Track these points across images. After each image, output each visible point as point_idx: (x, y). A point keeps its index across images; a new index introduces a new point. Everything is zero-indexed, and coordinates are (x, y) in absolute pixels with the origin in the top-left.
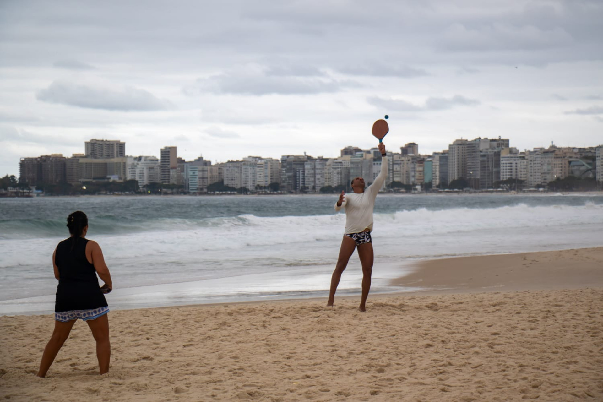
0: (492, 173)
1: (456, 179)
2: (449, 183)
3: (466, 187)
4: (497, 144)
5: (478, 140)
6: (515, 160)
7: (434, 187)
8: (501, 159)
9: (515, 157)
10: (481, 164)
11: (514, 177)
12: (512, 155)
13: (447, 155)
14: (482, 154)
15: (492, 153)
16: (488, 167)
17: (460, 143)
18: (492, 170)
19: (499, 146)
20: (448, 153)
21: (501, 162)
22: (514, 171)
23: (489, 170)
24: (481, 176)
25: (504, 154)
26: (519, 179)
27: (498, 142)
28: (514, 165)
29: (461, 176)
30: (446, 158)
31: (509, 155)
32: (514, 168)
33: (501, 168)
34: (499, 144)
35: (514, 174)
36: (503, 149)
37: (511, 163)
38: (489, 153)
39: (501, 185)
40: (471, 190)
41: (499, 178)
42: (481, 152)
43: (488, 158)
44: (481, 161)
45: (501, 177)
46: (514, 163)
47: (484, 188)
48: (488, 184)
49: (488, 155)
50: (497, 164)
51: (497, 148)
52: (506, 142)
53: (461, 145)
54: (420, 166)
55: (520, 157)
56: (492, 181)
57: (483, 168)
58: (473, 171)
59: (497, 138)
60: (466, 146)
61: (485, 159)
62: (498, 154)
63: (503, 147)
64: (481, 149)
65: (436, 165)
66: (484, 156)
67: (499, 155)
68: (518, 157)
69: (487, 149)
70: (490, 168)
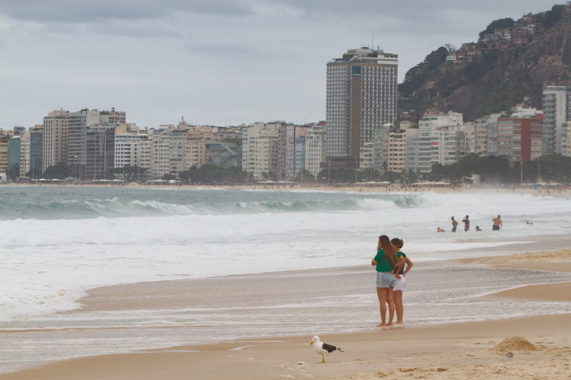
0: (103, 157)
1: (53, 165)
2: (44, 170)
3: (67, 175)
4: (110, 118)
5: (84, 112)
6: (134, 141)
7: (22, 175)
8: (116, 139)
9: (134, 137)
10: (88, 146)
11: (132, 164)
12: (130, 134)
13: (40, 131)
14: (89, 131)
15: (103, 131)
16: (98, 149)
17: (58, 115)
18: (103, 153)
19: (113, 122)
20: (42, 129)
21: (116, 143)
22: (132, 155)
23: (99, 153)
24: (88, 161)
25: (119, 132)
26: (140, 166)
27: (111, 116)
28: (132, 147)
29: (59, 160)
30: (41, 135)
31: (126, 134)
32: (132, 151)
33: (116, 151)
34: (113, 118)
35: (132, 159)
36: (118, 125)
37: (129, 145)
38: (99, 131)
39: (115, 175)
40: (76, 180)
41: (113, 165)
42: (88, 128)
43: (98, 138)
44: (88, 142)
45: (115, 163)
46: (133, 144)
47: (92, 177)
48: (98, 173)
49: (98, 133)
50: (110, 145)
51: (110, 124)
52: (122, 116)
53: (59, 118)
54: (3, 146)
55: (141, 137)
56: (103, 169)
57: (91, 150)
58: (77, 154)
59: (110, 110)
60: (67, 120)
61: (94, 138)
62: (111, 133)
63: (119, 123)
64: (88, 125)
65: (26, 145)
66: (93, 134)
67: (113, 133)
68: (138, 137)
69: (97, 125)
70: (101, 151)
